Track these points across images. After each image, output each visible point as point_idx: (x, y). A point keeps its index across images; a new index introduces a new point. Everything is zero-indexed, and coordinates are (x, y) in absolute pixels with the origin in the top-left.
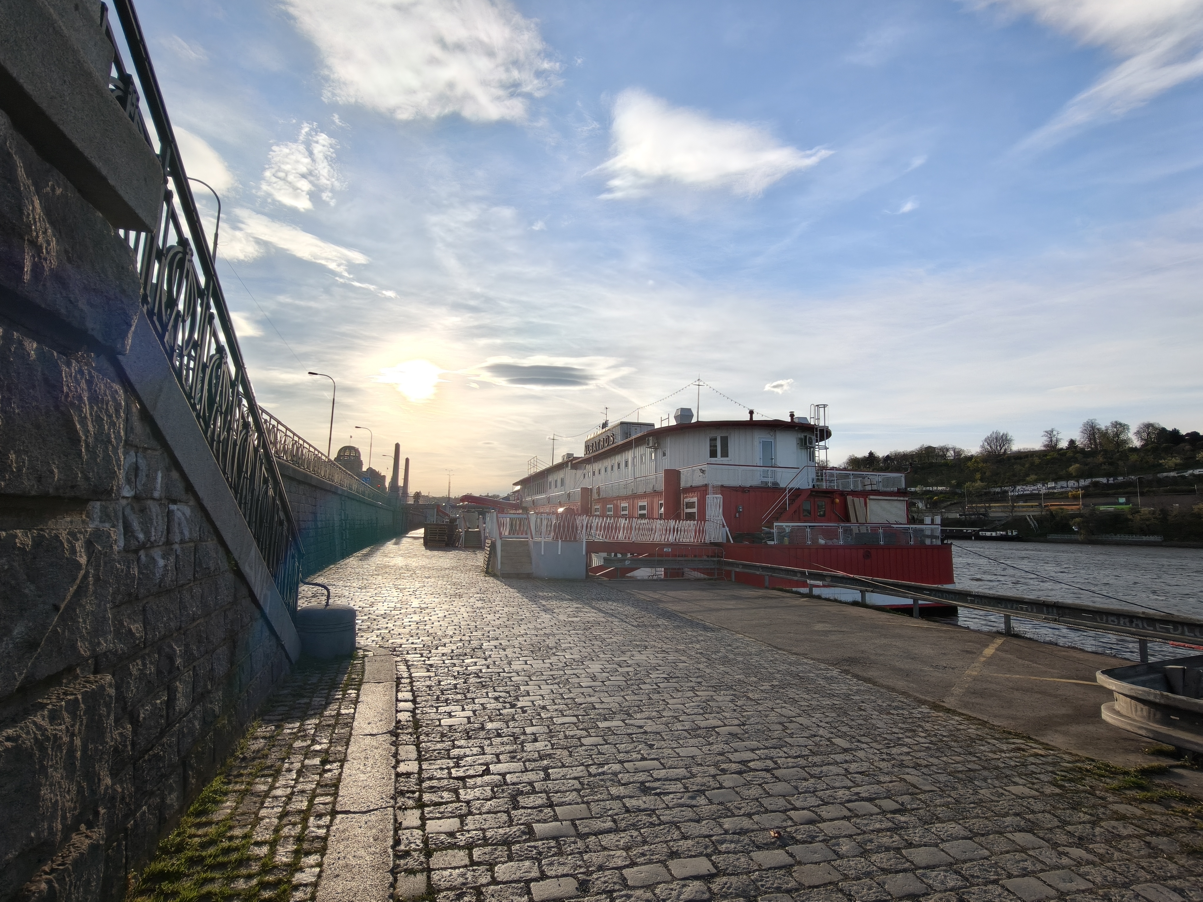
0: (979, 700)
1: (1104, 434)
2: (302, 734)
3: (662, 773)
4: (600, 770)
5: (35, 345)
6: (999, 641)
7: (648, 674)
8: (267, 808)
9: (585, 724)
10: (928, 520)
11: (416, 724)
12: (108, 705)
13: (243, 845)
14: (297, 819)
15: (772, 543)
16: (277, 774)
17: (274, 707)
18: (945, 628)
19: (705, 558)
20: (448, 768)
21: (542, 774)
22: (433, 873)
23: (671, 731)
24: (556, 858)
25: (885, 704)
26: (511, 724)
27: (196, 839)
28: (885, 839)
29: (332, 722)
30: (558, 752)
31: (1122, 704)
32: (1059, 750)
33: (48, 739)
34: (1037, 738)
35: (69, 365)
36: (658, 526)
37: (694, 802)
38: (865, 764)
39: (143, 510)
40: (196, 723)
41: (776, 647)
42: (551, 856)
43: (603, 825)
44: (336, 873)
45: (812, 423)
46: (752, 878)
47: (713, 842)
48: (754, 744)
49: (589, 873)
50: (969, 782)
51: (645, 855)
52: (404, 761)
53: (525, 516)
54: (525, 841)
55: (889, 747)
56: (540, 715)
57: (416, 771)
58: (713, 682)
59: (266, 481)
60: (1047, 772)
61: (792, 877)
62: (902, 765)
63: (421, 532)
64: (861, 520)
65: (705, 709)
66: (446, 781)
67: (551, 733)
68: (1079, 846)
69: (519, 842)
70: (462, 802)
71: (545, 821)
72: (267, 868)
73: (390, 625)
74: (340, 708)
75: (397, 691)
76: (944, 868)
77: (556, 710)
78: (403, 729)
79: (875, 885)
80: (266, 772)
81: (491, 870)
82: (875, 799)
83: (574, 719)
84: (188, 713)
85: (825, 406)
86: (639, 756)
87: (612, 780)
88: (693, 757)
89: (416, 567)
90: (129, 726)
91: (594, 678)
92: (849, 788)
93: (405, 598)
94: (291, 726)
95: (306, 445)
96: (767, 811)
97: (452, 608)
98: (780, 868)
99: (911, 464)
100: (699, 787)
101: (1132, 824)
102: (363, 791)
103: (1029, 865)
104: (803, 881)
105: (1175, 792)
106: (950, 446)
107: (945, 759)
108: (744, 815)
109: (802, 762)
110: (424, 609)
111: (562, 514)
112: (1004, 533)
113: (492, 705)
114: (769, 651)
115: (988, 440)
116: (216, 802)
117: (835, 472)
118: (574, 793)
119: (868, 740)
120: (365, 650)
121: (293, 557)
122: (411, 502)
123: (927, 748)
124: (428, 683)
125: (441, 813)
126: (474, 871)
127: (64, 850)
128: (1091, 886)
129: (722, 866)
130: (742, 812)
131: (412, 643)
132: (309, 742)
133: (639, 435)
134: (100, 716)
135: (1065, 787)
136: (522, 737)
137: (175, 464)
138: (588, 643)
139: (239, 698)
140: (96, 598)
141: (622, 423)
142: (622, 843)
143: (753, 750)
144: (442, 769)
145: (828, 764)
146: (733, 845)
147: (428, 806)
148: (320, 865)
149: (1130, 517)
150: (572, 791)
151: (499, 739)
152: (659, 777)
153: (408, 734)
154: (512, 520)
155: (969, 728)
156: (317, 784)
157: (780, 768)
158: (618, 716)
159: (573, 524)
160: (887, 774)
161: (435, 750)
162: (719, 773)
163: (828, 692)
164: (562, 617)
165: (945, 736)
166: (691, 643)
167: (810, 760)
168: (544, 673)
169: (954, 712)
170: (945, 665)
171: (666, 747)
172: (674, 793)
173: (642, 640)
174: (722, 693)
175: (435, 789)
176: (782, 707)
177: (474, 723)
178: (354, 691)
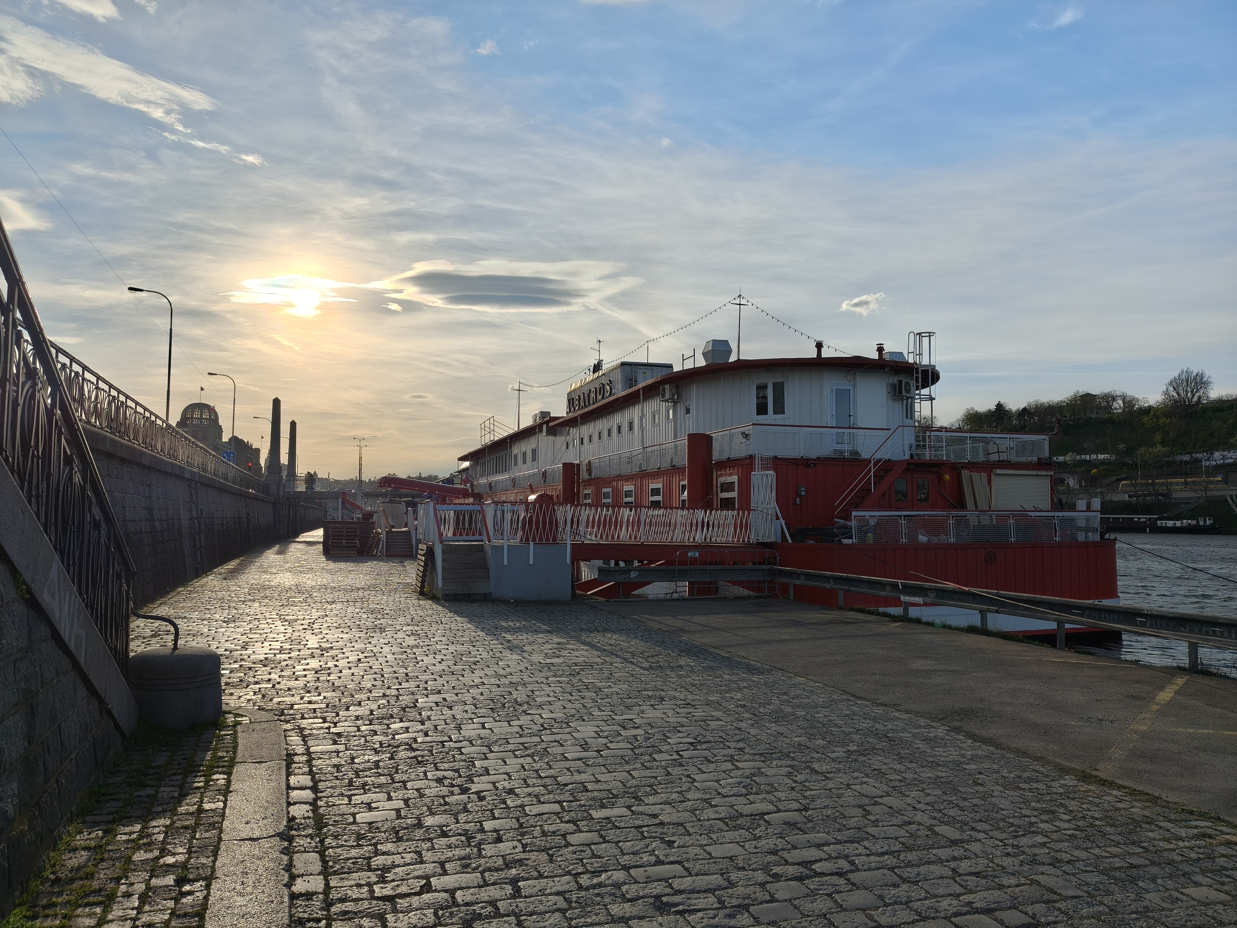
0: (1147, 766)
2: (145, 841)
3: (687, 882)
4: (595, 881)
6: (1180, 681)
7: (665, 739)
9: (573, 814)
10: (1081, 504)
11: (319, 822)
15: (849, 541)
16: (108, 901)
17: (98, 802)
18: (1103, 662)
19: (750, 565)
20: (369, 885)
21: (509, 889)
23: (699, 820)
25: (1012, 775)
26: (462, 817)
29: (191, 822)
30: (533, 856)
34: (1230, 819)
36: (679, 519)
38: (981, 861)
41: (853, 696)
45: (911, 361)
48: (821, 837)
50: (1131, 883)
52: (302, 875)
53: (478, 507)
55: (1015, 837)
56: (505, 803)
57: (321, 890)
58: (761, 748)
59: (68, 461)
62: (1034, 861)
63: (318, 534)
64: (983, 506)
65: (749, 787)
66: (366, 903)
67: (521, 829)
73: (274, 676)
74: (201, 802)
75: (288, 775)
77: (530, 795)
78: (298, 829)
80: (91, 899)
82: (995, 910)
83: (556, 807)
85: (930, 335)
86: (653, 859)
87: (613, 894)
88: (731, 858)
89: (313, 588)
91: (585, 746)
92: (957, 896)
93: (296, 634)
94: (127, 829)
95: (130, 403)
97: (369, 647)
99: (1059, 421)
100: (740, 901)
102: (242, 921)
106: (1118, 393)
107: (1096, 851)
109: (889, 860)
110: (326, 650)
111: (534, 503)
112: (1194, 522)
113: (434, 790)
114: (843, 700)
115: (1175, 384)
117: (943, 434)
118: (557, 914)
119: (986, 827)
120: (237, 715)
121: (119, 577)
122: (301, 488)
123: (1072, 835)
124: (335, 761)
131: (310, 702)
132: (157, 853)
133: (650, 381)
136: (479, 836)
138: (575, 696)
139: (45, 792)
141: (623, 364)
143: (819, 846)
144: (359, 886)
145: (929, 863)
150: (553, 912)
151: (444, 840)
152: (682, 888)
153: (306, 836)
154: (457, 514)
155: (1132, 807)
156: (170, 914)
157: (859, 870)
158: (620, 801)
159: (551, 518)
160: (1013, 874)
161: (348, 859)
162: (770, 879)
163: (930, 759)
164: (536, 658)
165: (1097, 819)
166: (729, 691)
167: (902, 857)
168: (511, 741)
169: (1112, 785)
170: (1100, 717)
171: (692, 845)
172: (704, 910)
173: (656, 689)
174: (774, 763)
175: (350, 915)
176: (862, 783)
177: (406, 817)
178: (222, 776)
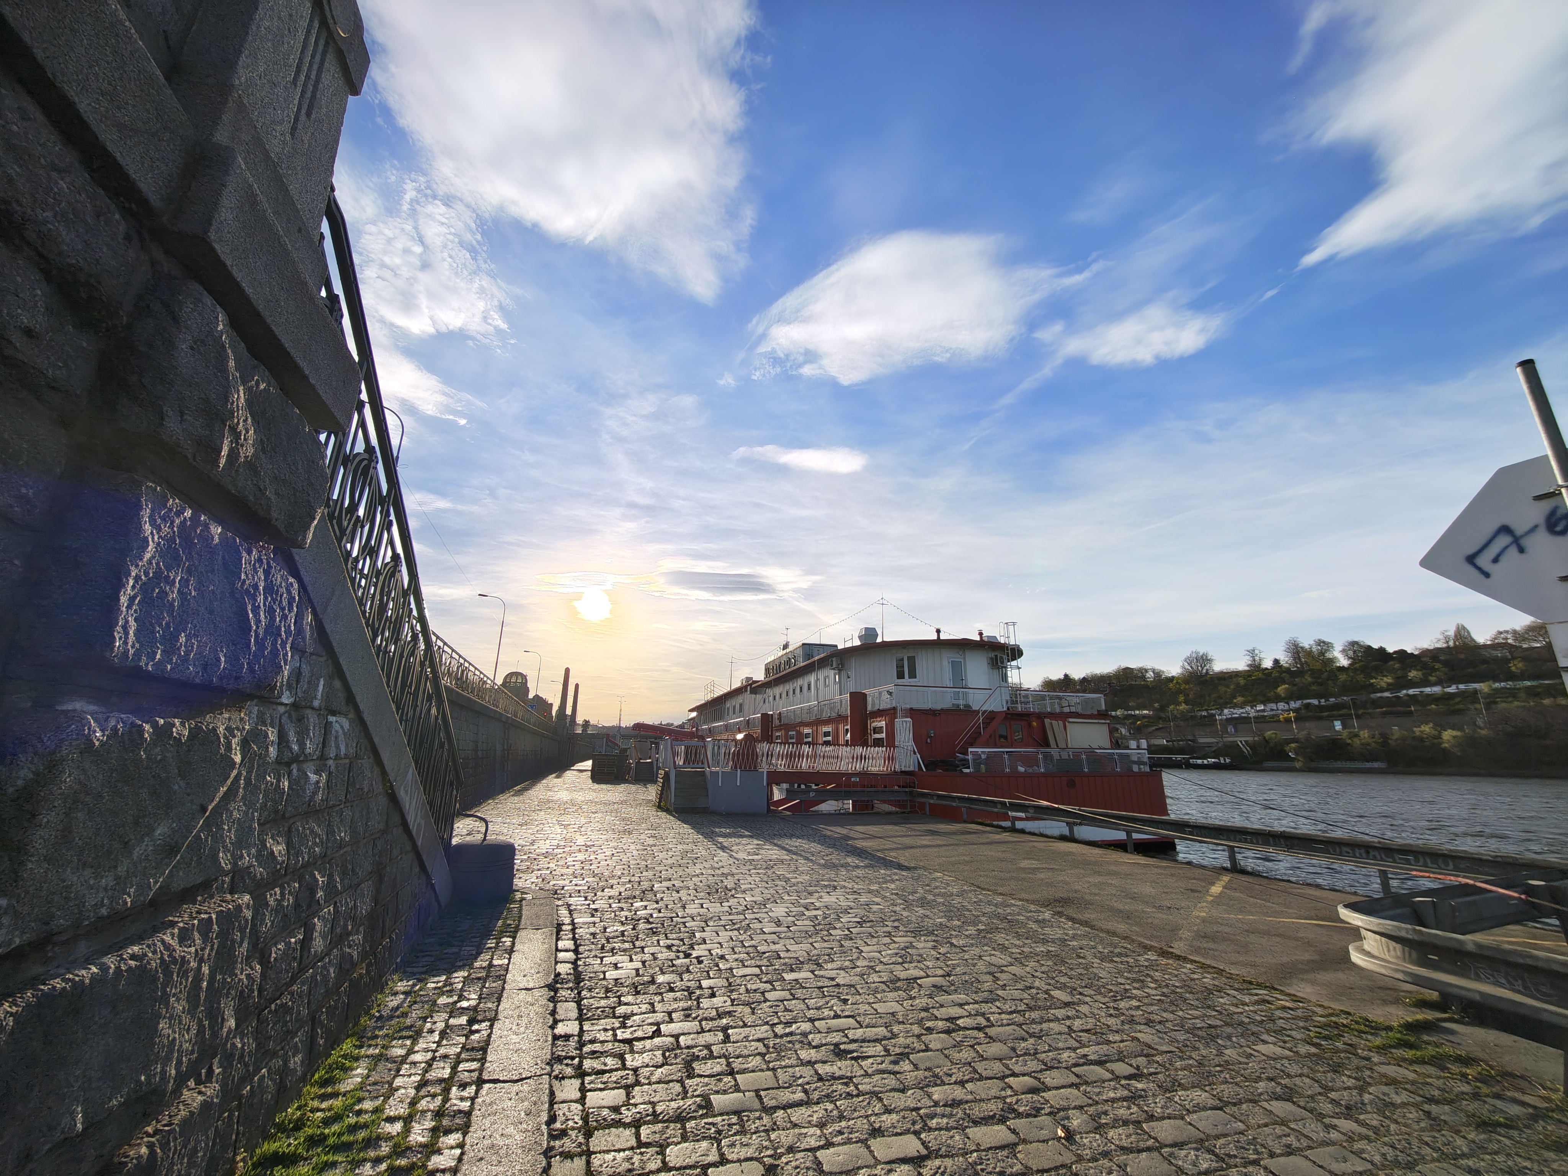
0: (1211, 945)
1: (1309, 653)
2: (448, 988)
3: (859, 1033)
4: (787, 1030)
5: (220, 530)
6: (1226, 878)
7: (838, 919)
8: (404, 1076)
9: (769, 976)
10: (1133, 744)
11: (578, 977)
12: (242, 930)
13: (373, 1121)
14: (437, 1089)
15: (967, 771)
16: (416, 1036)
17: (417, 957)
18: (1164, 864)
19: (896, 787)
20: (613, 1029)
21: (720, 1036)
22: (593, 1156)
23: (867, 983)
24: (738, 1137)
25: (1106, 951)
26: (686, 976)
27: (319, 1114)
28: (1122, 1111)
29: (483, 974)
30: (739, 1009)
31: (1371, 942)
32: (1309, 1001)
33: (174, 961)
34: (1282, 988)
35: (249, 553)
36: (844, 754)
37: (897, 1068)
38: (1090, 1020)
39: (300, 720)
40: (332, 970)
41: (979, 887)
42: (732, 1135)
43: (792, 1096)
44: (480, 1155)
45: (1002, 642)
46: (970, 1160)
47: (921, 1117)
48: (961, 997)
49: (776, 1156)
50: (1212, 1040)
51: (843, 1133)
52: (563, 1020)
53: (702, 744)
54: (702, 1116)
55: (1116, 1001)
56: (718, 966)
57: (576, 1033)
58: (912, 927)
59: (429, 698)
60: (1299, 1028)
61: (1017, 1159)
62: (1132, 1021)
63: (588, 764)
64: (1062, 745)
65: (904, 957)
66: (610, 1044)
67: (730, 987)
68: (1348, 1117)
69: (695, 1118)
70: (629, 1069)
71: (725, 1092)
72: (399, 1150)
73: (552, 865)
74: (492, 959)
75: (558, 939)
76: (1194, 1145)
77: (737, 960)
78: (562, 983)
79: (1115, 1167)
80: (404, 1033)
81: (662, 1153)
82: (1106, 1062)
83: (757, 971)
84: (323, 958)
85: (1014, 624)
86: (832, 1013)
87: (802, 1042)
88: (893, 1014)
89: (582, 802)
90: (258, 967)
91: (778, 923)
92: (1074, 1049)
93: (569, 835)
94: (436, 979)
95: (471, 668)
96: (981, 1078)
97: (620, 845)
98: (1002, 1147)
100: (901, 1050)
101: (1405, 1089)
102: (515, 1055)
103: (1292, 1140)
104: (1030, 1164)
105: (1448, 1049)
106: (1149, 668)
107: (1180, 1013)
108: (955, 1083)
109: (1017, 1018)
110: (590, 847)
111: (742, 740)
112: (1217, 760)
113: (664, 955)
114: (971, 891)
115: (1189, 661)
116: (345, 1069)
117: (1030, 694)
118: (758, 1058)
119: (1091, 992)
120: (523, 893)
121: (452, 784)
122: (579, 730)
123: (1160, 1000)
124: (592, 930)
125: (604, 1083)
126: (642, 1154)
127: (173, 1108)
128: (1369, 1166)
129: (933, 1145)
130: (953, 1079)
131: (576, 885)
132: (455, 998)
133: (822, 656)
134: (233, 941)
135: (1321, 1045)
136: (698, 992)
137: (339, 672)
138: (770, 884)
139: (381, 944)
140: (245, 804)
141: (803, 644)
142: (815, 1118)
143: (961, 1005)
144: (606, 1030)
145: (1049, 1021)
146: (945, 1120)
147: (589, 1074)
148: (461, 1146)
149: (1349, 741)
150: (755, 1055)
151: (671, 995)
152: (856, 1038)
153: (568, 989)
154: (687, 748)
155: (1205, 978)
156: (462, 1048)
157: (993, 1025)
158: (806, 967)
159: (753, 751)
160: (1117, 1032)
161: (598, 1008)
162: (925, 1032)
163: (1042, 937)
164: (741, 855)
165: (1177, 987)
166: (885, 882)
167: (1027, 1016)
168: (722, 918)
169: (1185, 959)
170: (1169, 905)
171: (862, 1003)
172: (874, 1056)
173: (830, 880)
174: (923, 938)
175: (597, 1055)
176: (991, 955)
177: (643, 975)
178: (509, 939)
